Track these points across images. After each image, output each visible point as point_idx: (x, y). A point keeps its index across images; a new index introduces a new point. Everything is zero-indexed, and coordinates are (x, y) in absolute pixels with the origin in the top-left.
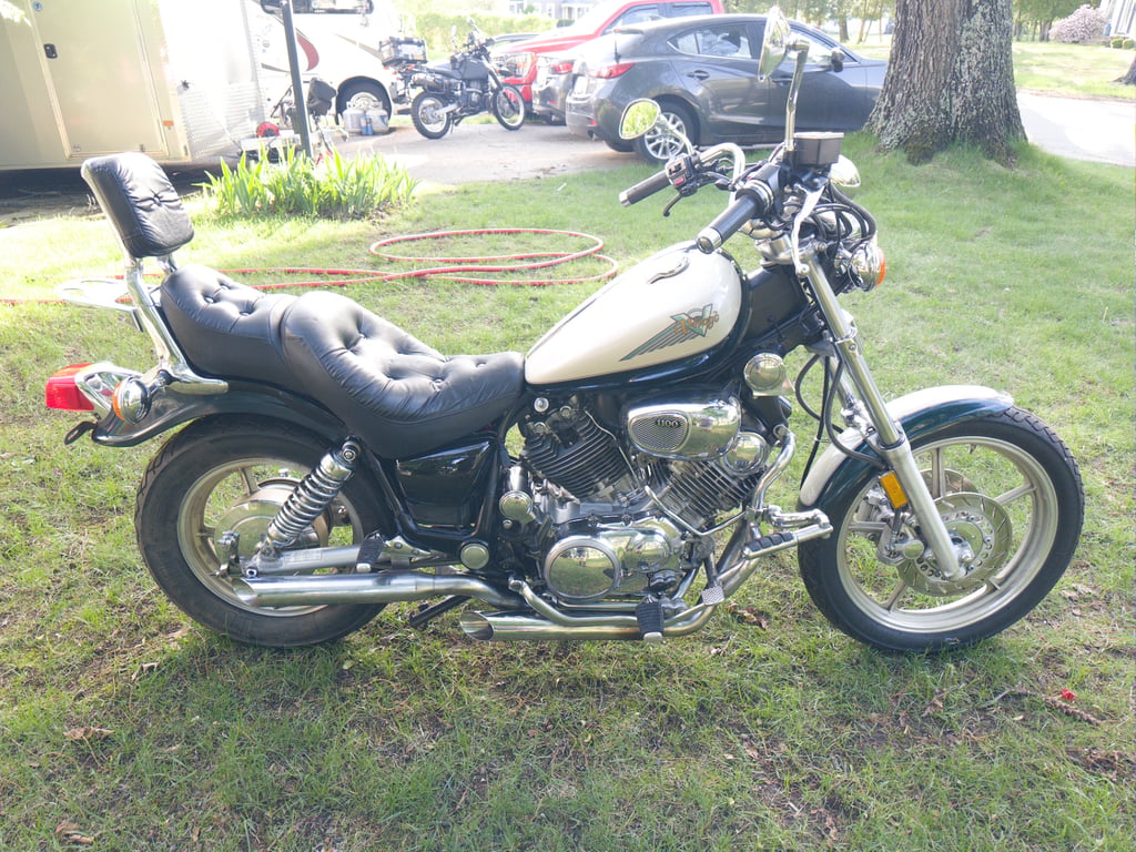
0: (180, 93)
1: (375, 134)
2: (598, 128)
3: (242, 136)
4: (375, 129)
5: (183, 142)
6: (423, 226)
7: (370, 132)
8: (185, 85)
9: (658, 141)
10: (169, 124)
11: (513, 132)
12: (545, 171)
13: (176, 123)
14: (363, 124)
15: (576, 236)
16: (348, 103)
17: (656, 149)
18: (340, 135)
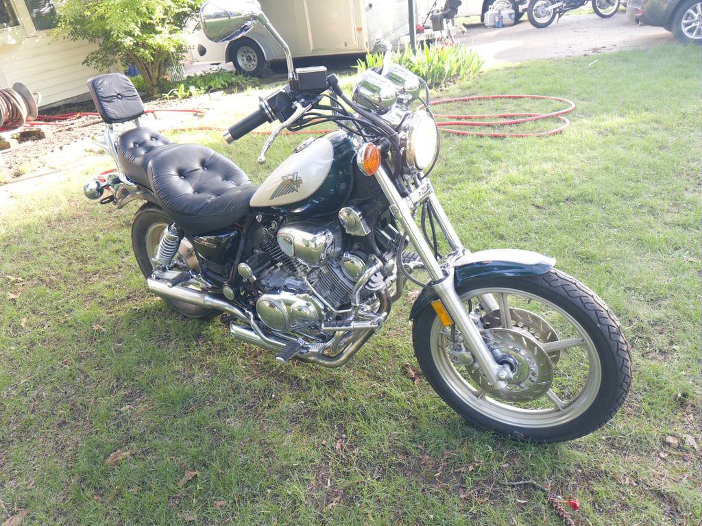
0: (367, 10)
1: (503, 26)
2: (643, 16)
3: (402, 35)
4: (504, 23)
5: (366, 39)
6: (467, 92)
7: (500, 25)
8: (371, 6)
9: (694, 25)
10: (360, 29)
11: (604, 19)
12: (595, 50)
13: (363, 29)
14: (497, 20)
15: (561, 101)
16: (490, 7)
17: (691, 31)
18: (461, 31)
